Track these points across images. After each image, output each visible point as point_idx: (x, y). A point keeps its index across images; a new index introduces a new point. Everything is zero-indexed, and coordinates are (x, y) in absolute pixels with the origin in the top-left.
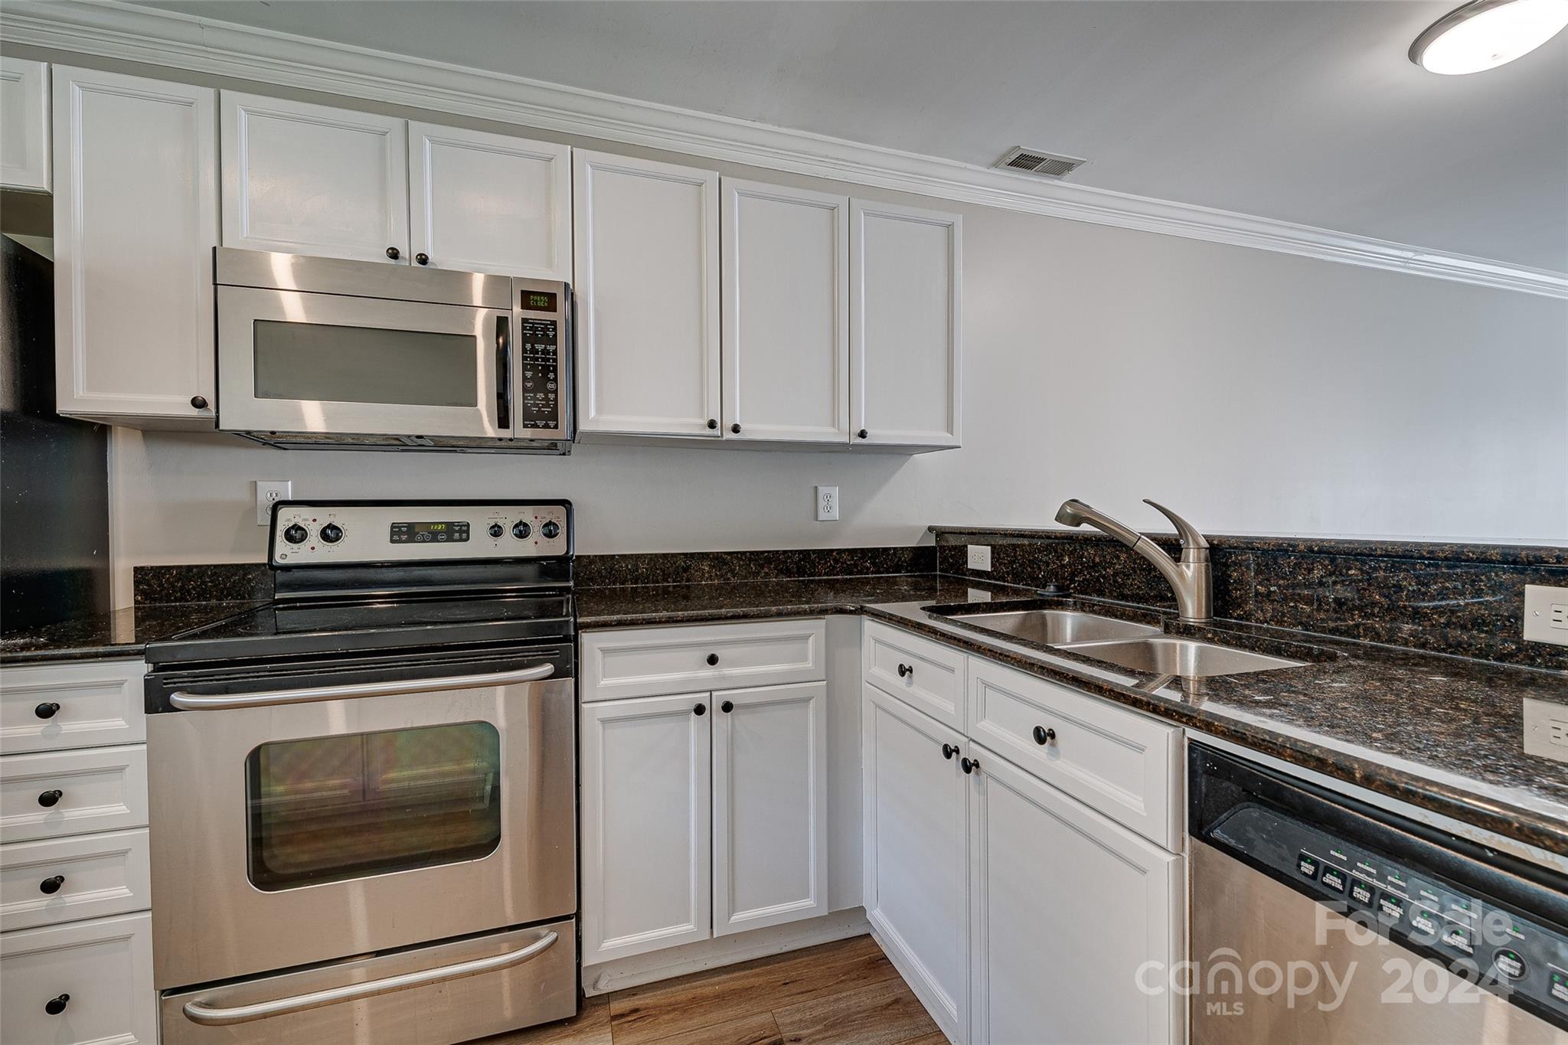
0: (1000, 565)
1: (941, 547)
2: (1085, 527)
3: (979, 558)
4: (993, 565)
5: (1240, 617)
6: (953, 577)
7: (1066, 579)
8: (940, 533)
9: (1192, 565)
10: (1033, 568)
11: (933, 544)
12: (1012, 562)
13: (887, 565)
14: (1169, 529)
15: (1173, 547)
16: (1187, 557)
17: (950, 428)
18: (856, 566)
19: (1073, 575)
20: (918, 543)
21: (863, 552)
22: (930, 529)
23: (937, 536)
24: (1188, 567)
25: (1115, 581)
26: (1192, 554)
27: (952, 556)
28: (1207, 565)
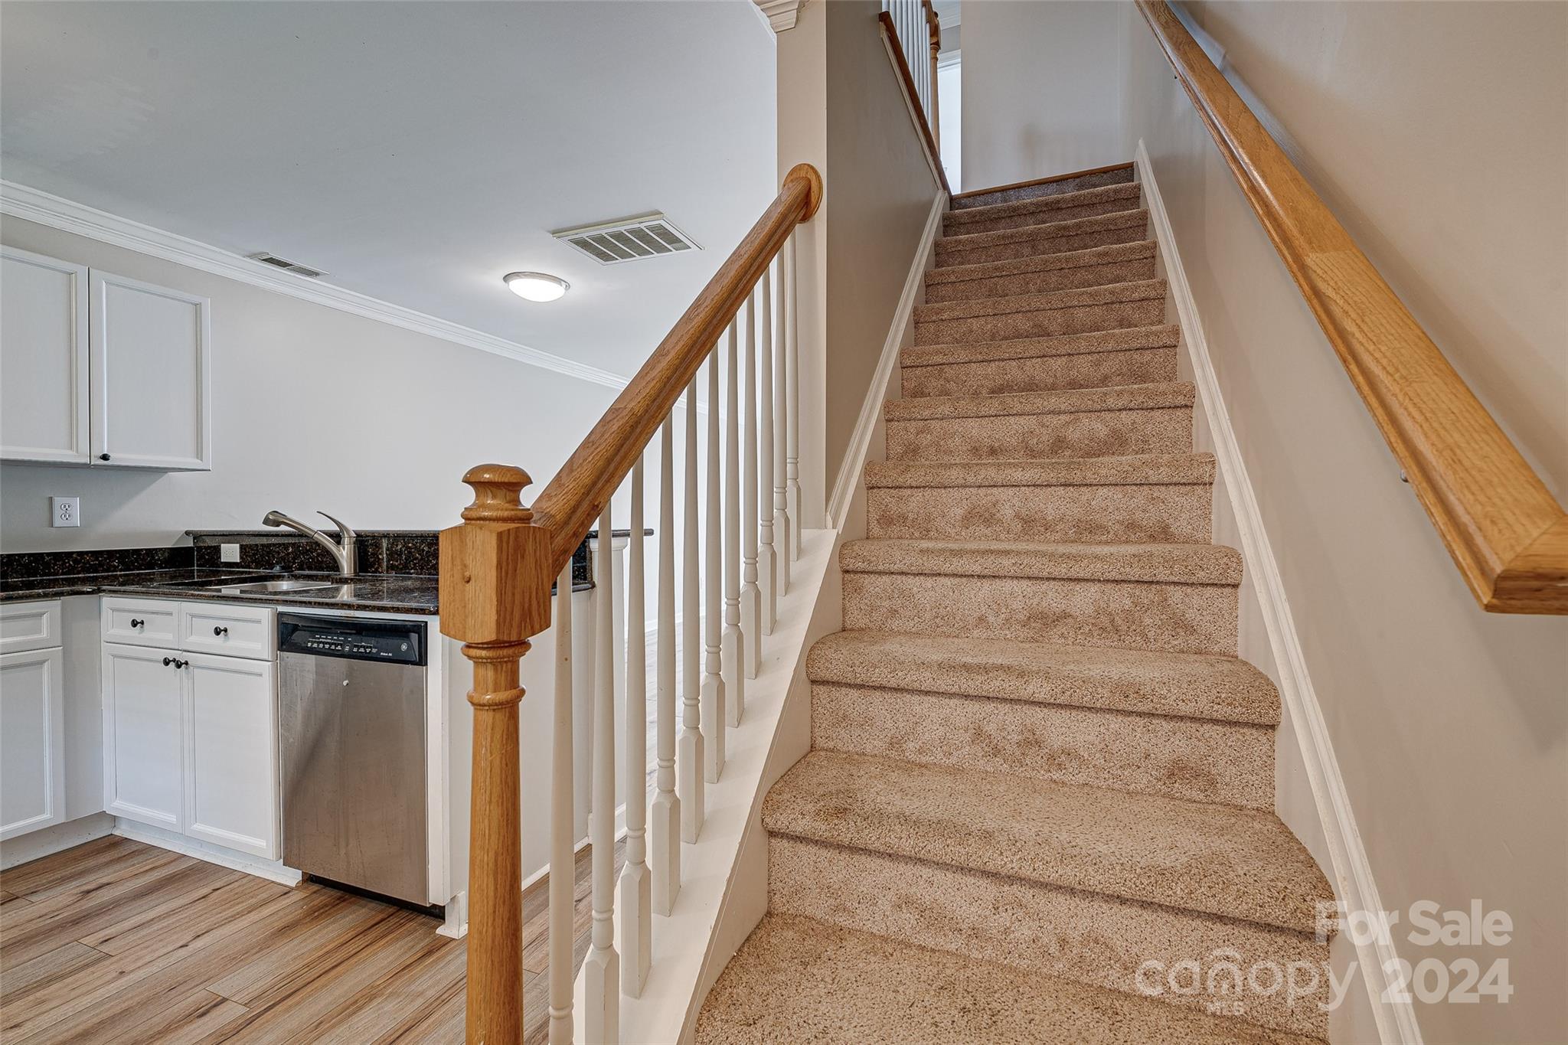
0: (246, 556)
1: (198, 547)
2: (283, 528)
3: (230, 553)
4: (241, 558)
5: (373, 572)
6: (211, 570)
7: (290, 562)
8: (197, 536)
9: (346, 546)
10: (269, 557)
11: (191, 545)
12: (254, 555)
13: (138, 563)
14: (336, 528)
15: (337, 538)
16: (344, 542)
17: (199, 454)
18: (101, 565)
19: (294, 559)
20: (176, 543)
21: (111, 554)
22: (187, 533)
23: (194, 539)
24: (344, 548)
25: (318, 560)
26: (346, 540)
27: (208, 554)
28: (354, 547)
